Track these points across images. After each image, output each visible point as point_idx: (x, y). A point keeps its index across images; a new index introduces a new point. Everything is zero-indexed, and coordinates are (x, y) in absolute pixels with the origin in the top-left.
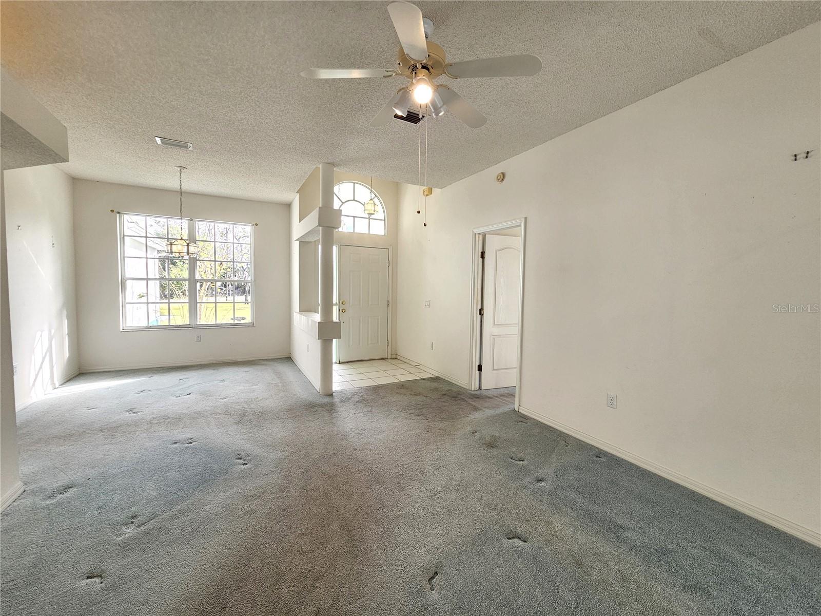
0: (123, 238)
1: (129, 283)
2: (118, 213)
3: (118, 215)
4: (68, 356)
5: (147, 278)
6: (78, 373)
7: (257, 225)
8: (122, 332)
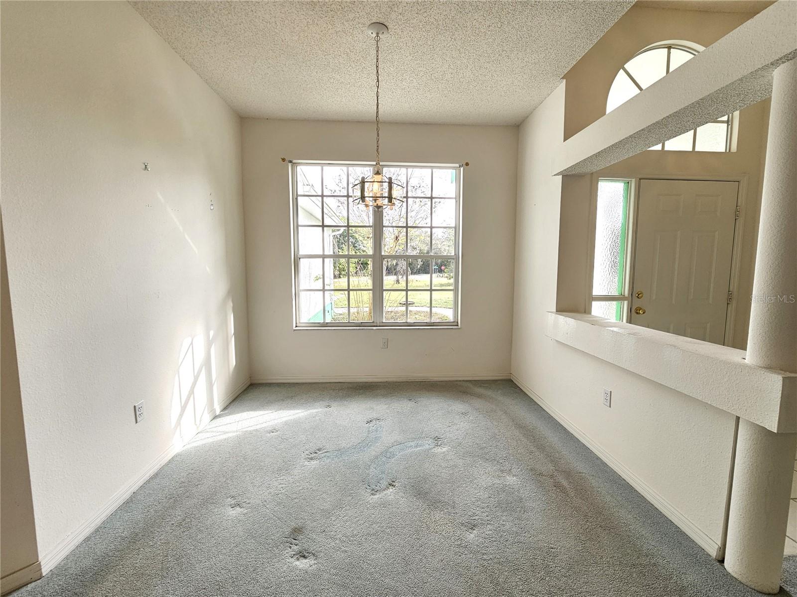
0: (297, 199)
1: (303, 263)
2: (291, 162)
3: (290, 165)
4: (234, 364)
5: (324, 255)
6: (249, 383)
7: (467, 164)
8: (295, 330)
